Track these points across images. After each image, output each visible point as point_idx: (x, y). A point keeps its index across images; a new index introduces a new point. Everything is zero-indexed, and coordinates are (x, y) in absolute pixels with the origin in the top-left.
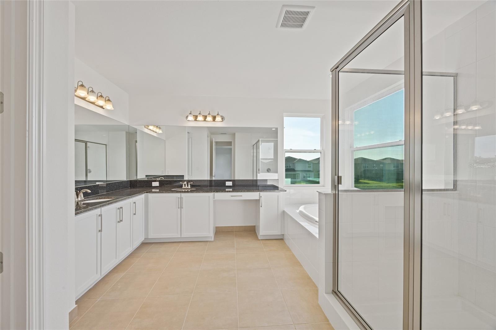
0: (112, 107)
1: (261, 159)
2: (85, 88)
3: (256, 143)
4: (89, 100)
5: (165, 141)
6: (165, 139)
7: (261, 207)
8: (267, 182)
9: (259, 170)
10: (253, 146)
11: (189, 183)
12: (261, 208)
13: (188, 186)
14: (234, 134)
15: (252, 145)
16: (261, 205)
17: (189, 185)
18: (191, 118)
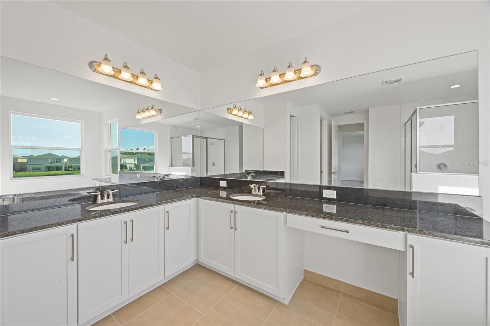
0: (161, 87)
1: (420, 147)
2: (109, 62)
3: (410, 118)
4: (140, 83)
5: (263, 129)
6: (263, 128)
7: (412, 274)
8: (437, 198)
9: (416, 167)
10: (405, 124)
11: (261, 187)
12: (409, 277)
13: (259, 192)
14: (367, 111)
15: (403, 124)
16: (410, 270)
17: (261, 190)
18: (261, 82)
